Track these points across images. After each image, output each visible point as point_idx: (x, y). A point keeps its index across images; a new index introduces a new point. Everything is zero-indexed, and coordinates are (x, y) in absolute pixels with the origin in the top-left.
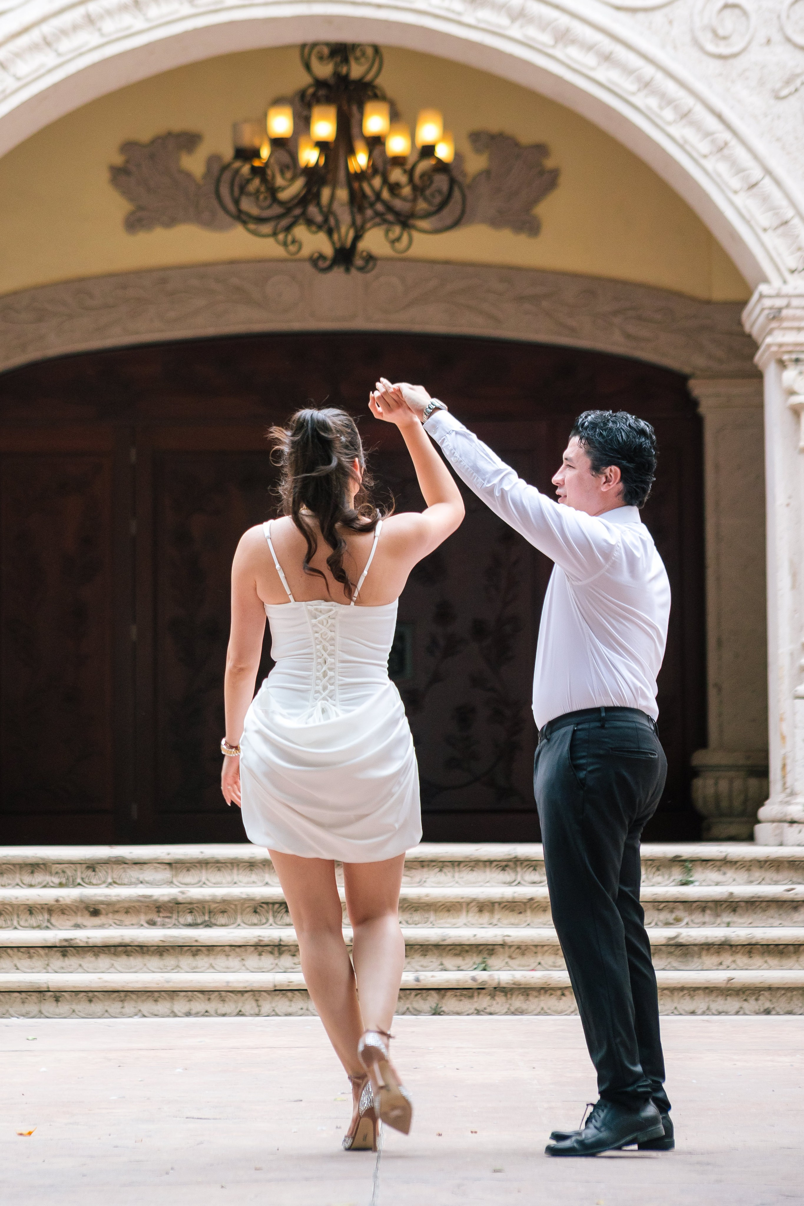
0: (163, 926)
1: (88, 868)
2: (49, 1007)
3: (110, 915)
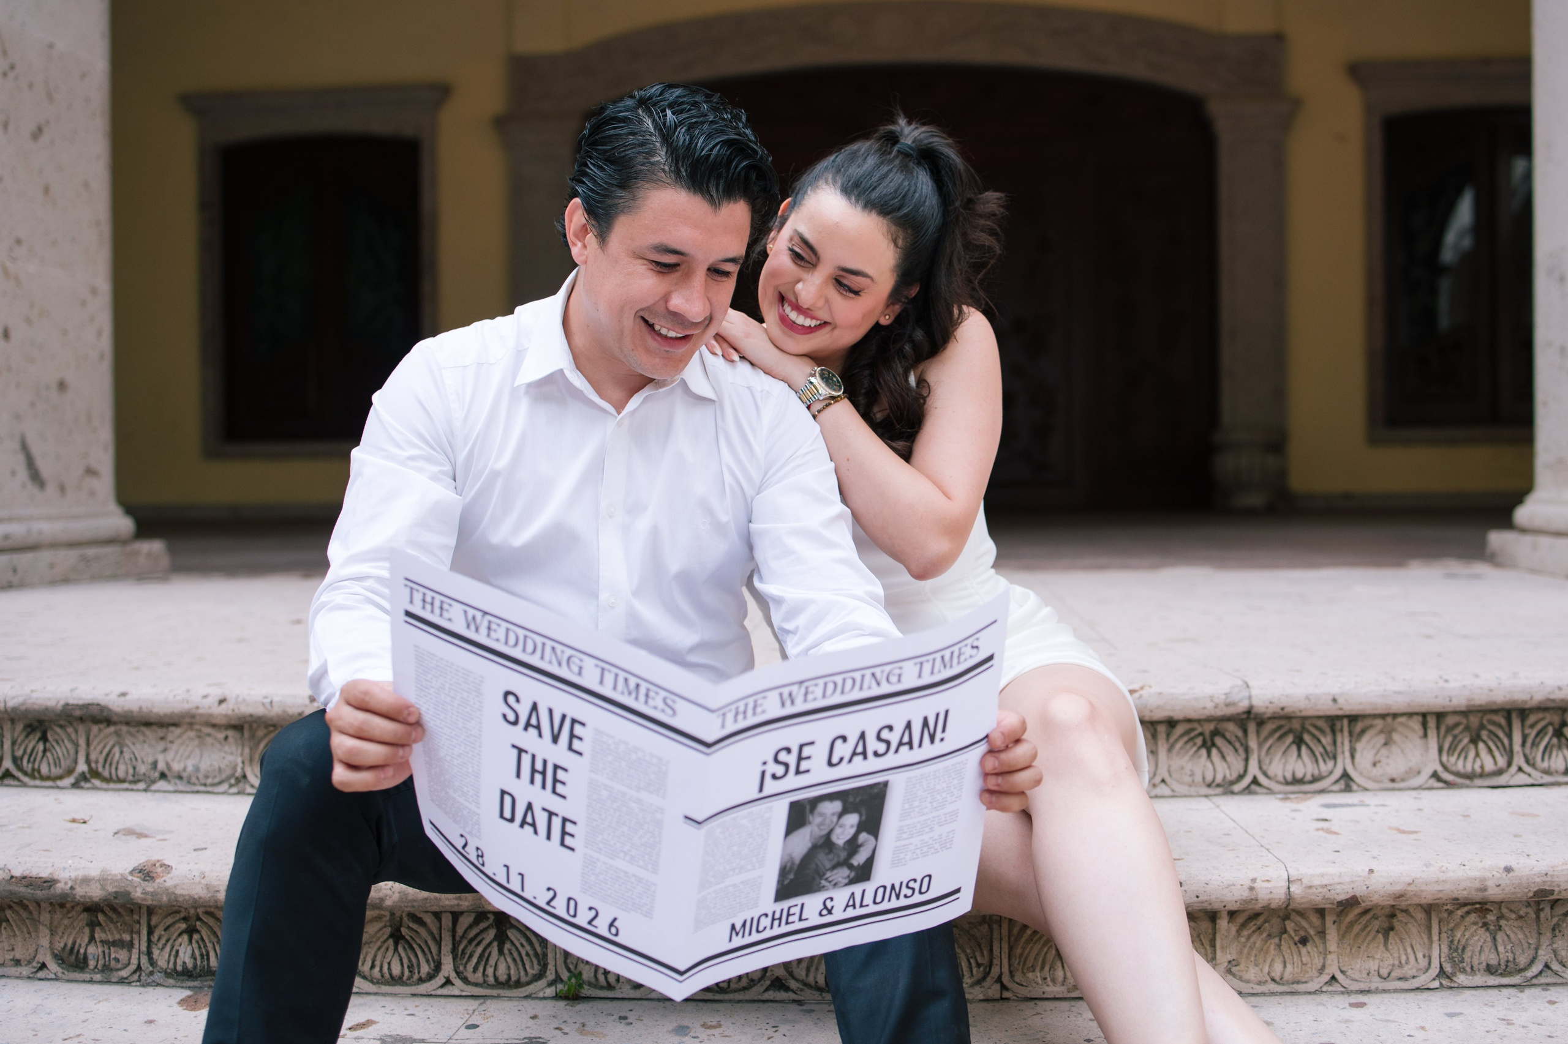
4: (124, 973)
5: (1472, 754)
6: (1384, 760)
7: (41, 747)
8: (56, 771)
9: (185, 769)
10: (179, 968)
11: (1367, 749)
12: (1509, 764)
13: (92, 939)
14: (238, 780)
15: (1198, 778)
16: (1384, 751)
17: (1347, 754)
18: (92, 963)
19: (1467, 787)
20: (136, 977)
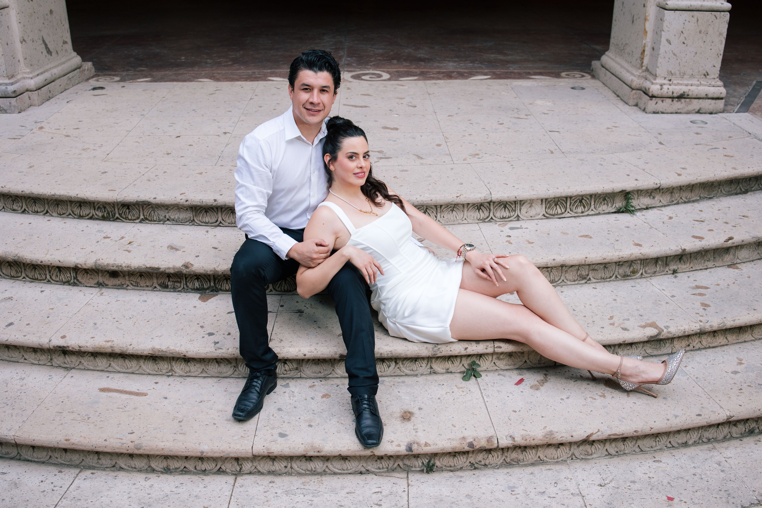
3: (127, 277)
4: (180, 289)
5: (555, 209)
6: (529, 211)
7: (128, 211)
8: (133, 218)
9: (175, 218)
10: (195, 288)
11: (524, 209)
12: (565, 211)
13: (169, 280)
14: (192, 221)
15: (475, 218)
16: (529, 209)
17: (519, 210)
18: (170, 287)
19: (553, 218)
20: (183, 290)
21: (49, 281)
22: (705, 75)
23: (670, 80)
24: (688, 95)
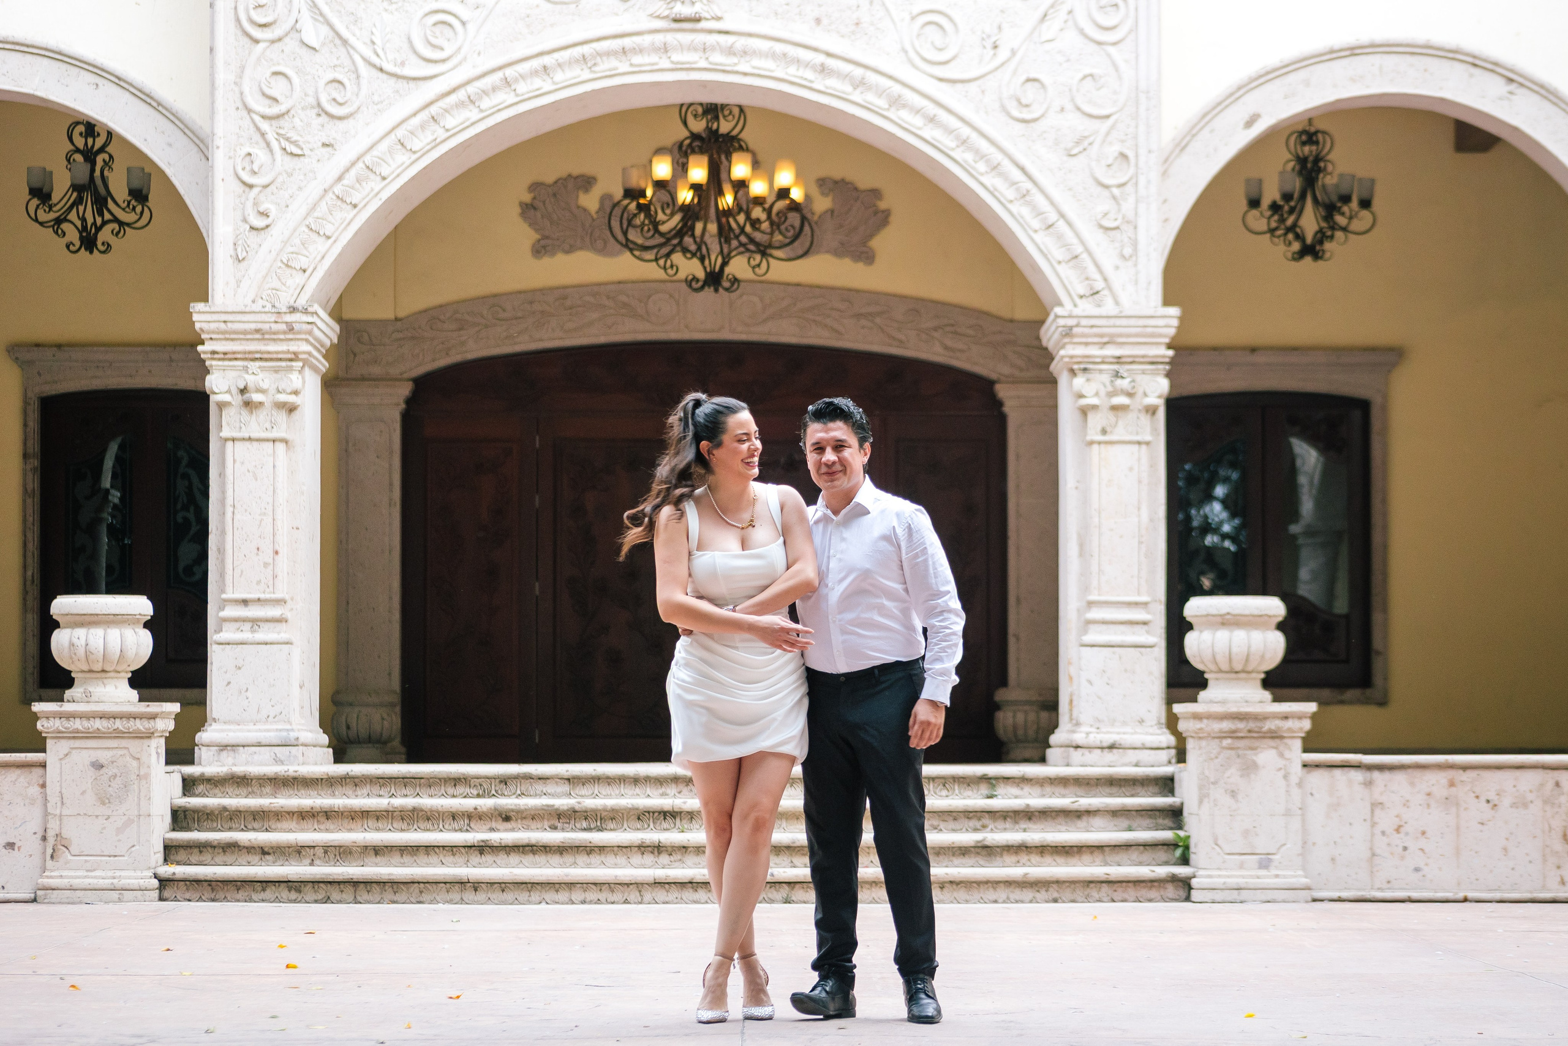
0: (563, 830)
1: (501, 782)
2: (469, 895)
3: (519, 821)
21: (441, 830)
22: (1139, 722)
23: (1098, 728)
24: (1120, 745)
